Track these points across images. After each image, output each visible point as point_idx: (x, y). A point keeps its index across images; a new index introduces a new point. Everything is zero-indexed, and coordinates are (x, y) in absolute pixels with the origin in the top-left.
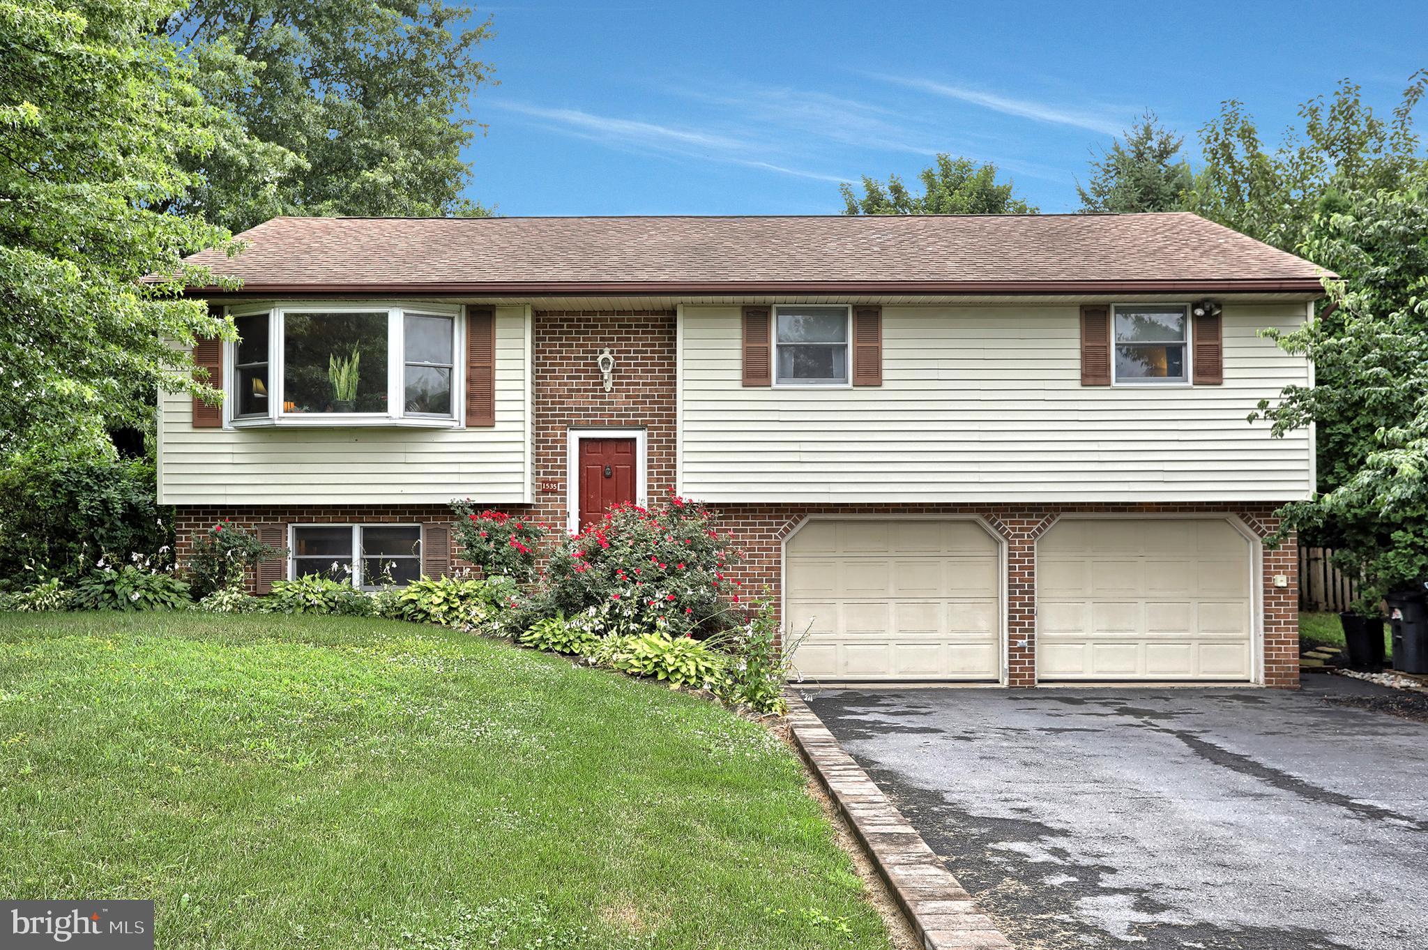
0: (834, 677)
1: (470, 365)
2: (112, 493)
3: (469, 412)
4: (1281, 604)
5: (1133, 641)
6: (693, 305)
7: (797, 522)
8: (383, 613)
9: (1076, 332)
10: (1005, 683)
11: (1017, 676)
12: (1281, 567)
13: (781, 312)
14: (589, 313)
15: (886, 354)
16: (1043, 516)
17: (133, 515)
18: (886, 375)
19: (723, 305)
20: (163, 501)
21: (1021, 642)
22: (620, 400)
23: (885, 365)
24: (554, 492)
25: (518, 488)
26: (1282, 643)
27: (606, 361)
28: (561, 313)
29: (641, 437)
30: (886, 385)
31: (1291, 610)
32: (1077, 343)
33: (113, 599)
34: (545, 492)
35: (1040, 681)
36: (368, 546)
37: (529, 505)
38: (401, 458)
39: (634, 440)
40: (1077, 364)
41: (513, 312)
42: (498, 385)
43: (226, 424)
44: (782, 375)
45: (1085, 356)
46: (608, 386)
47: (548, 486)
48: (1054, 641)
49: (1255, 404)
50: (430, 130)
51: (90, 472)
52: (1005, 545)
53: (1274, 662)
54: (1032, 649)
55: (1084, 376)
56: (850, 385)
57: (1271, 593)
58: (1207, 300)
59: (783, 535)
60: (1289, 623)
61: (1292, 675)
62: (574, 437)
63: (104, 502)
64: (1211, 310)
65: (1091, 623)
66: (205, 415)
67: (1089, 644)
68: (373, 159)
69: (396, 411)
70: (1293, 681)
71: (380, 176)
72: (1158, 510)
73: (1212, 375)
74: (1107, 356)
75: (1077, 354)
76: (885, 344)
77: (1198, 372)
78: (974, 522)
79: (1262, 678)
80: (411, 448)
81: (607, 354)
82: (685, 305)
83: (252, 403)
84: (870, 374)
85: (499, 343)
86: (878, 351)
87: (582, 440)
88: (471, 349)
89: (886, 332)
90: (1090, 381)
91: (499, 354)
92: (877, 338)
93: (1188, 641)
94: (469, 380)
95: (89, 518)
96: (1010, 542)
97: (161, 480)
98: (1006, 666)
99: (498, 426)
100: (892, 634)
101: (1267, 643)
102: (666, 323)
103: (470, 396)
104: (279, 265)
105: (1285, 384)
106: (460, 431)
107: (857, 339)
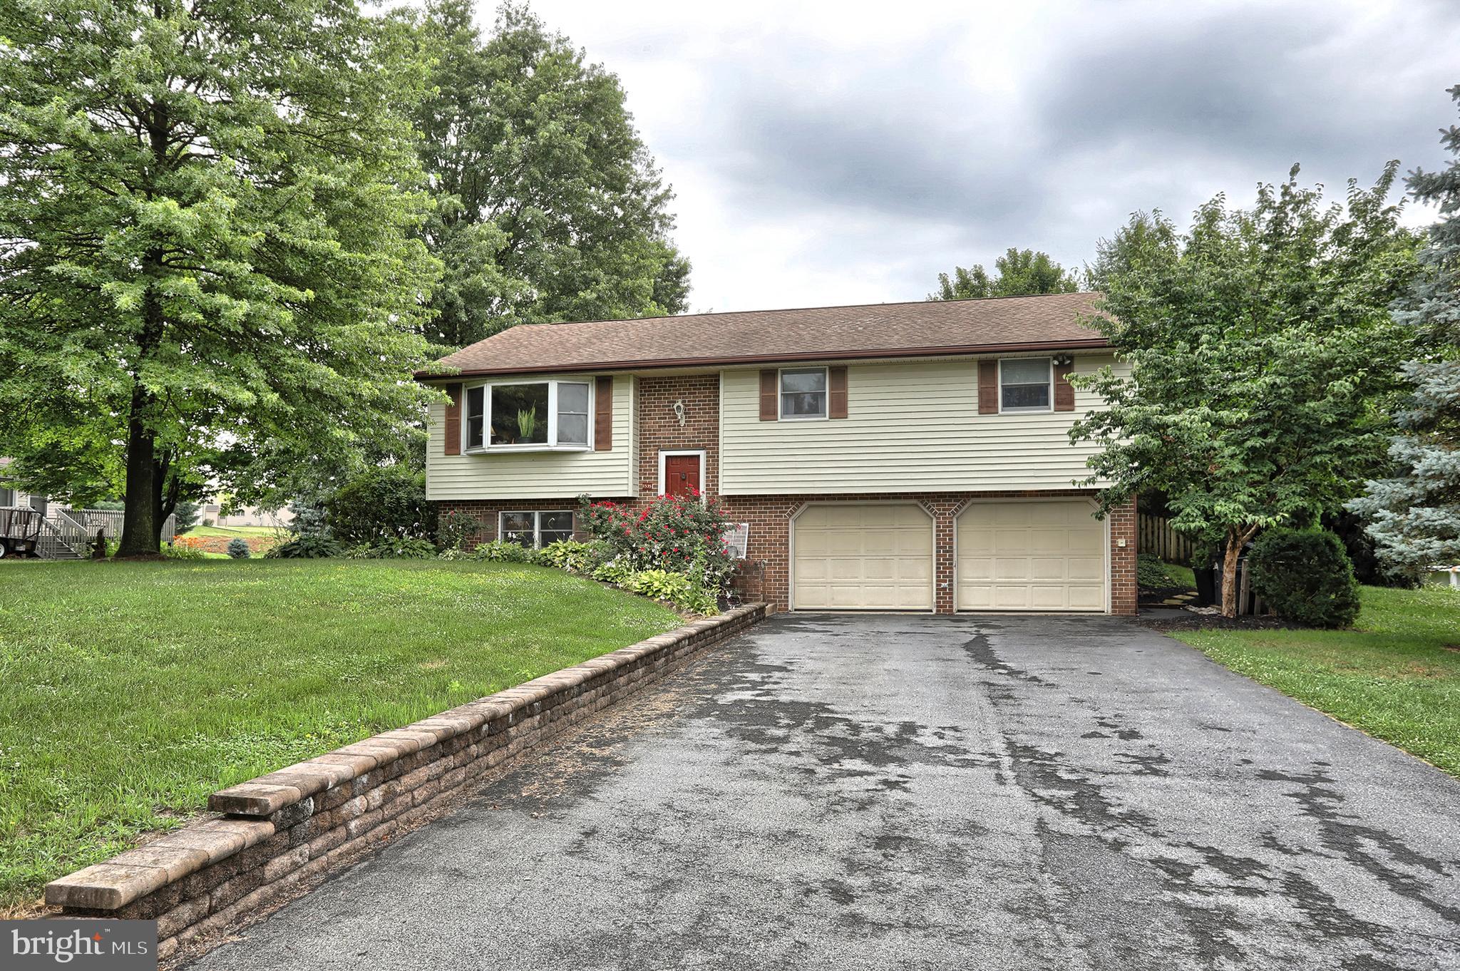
0: (825, 607)
1: (598, 414)
2: (401, 494)
3: (597, 442)
4: (1123, 559)
5: (1024, 584)
6: (730, 371)
7: (798, 507)
8: (532, 562)
9: (975, 378)
10: (934, 612)
11: (941, 607)
12: (1123, 533)
13: (784, 373)
14: (671, 378)
15: (850, 397)
16: (958, 501)
17: (413, 505)
18: (850, 411)
19: (747, 370)
20: (429, 498)
21: (944, 585)
22: (690, 432)
23: (850, 404)
24: (650, 490)
25: (625, 488)
26: (1124, 585)
27: (679, 407)
28: (655, 378)
29: (702, 454)
30: (850, 417)
31: (1130, 563)
32: (975, 386)
33: (391, 553)
34: (645, 490)
35: (959, 611)
36: (544, 525)
37: (635, 498)
38: (558, 470)
39: (698, 456)
40: (976, 400)
41: (623, 379)
42: (614, 425)
43: (462, 453)
44: (786, 412)
45: (981, 394)
46: (682, 423)
47: (647, 486)
48: (971, 584)
49: (1072, 424)
50: (624, 263)
51: (392, 482)
52: (934, 520)
53: (1118, 598)
54: (951, 589)
55: (980, 407)
56: (827, 418)
57: (1117, 550)
58: (1061, 354)
59: (790, 516)
60: (1129, 571)
61: (1130, 607)
62: (662, 456)
63: (398, 499)
64: (1064, 361)
65: (995, 573)
66: (452, 447)
67: (993, 587)
68: (587, 283)
69: (552, 443)
70: (1130, 611)
71: (589, 295)
72: (1037, 496)
73: (1067, 404)
74: (996, 393)
75: (976, 393)
76: (850, 391)
77: (1057, 402)
78: (916, 505)
79: (1110, 610)
80: (564, 464)
81: (680, 403)
82: (725, 371)
83: (476, 439)
84: (840, 410)
85: (614, 399)
86: (845, 395)
87: (667, 457)
88: (598, 403)
89: (850, 383)
90: (984, 410)
91: (614, 405)
92: (845, 387)
93: (1061, 584)
94: (597, 422)
95: (390, 509)
96: (937, 518)
97: (428, 486)
98: (935, 600)
99: (614, 450)
100: (862, 579)
101: (1113, 585)
102: (712, 383)
103: (597, 432)
104: (495, 358)
105: (1088, 410)
106: (593, 453)
107: (831, 389)
